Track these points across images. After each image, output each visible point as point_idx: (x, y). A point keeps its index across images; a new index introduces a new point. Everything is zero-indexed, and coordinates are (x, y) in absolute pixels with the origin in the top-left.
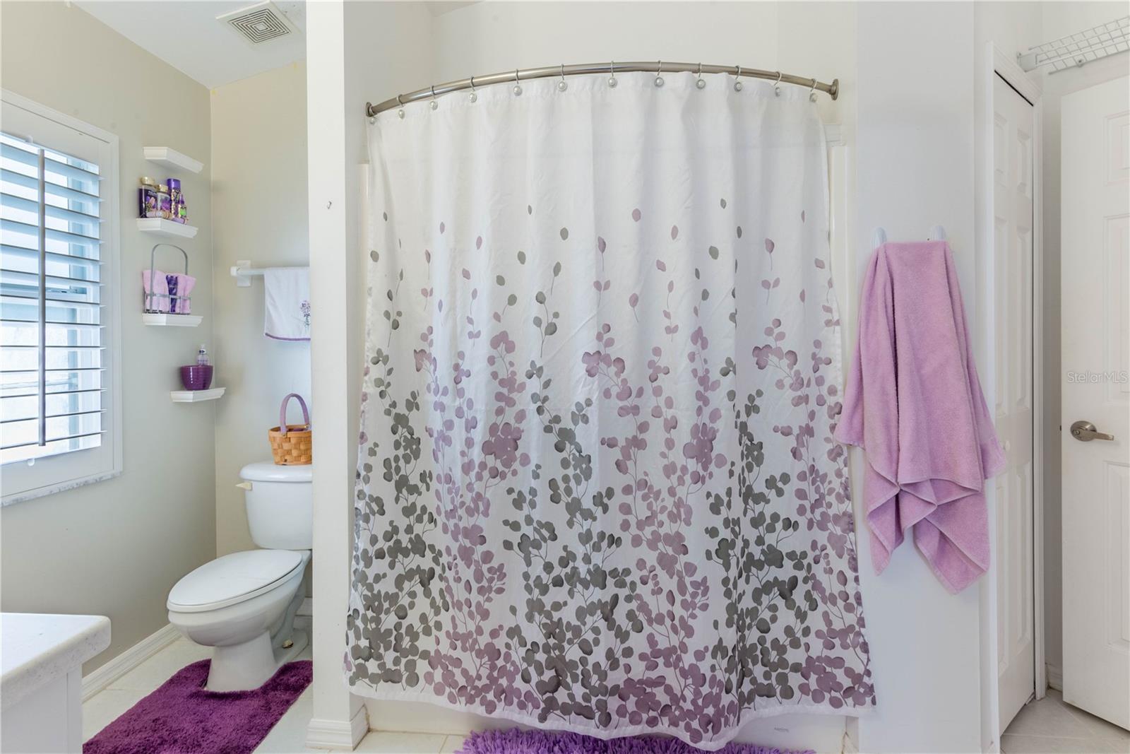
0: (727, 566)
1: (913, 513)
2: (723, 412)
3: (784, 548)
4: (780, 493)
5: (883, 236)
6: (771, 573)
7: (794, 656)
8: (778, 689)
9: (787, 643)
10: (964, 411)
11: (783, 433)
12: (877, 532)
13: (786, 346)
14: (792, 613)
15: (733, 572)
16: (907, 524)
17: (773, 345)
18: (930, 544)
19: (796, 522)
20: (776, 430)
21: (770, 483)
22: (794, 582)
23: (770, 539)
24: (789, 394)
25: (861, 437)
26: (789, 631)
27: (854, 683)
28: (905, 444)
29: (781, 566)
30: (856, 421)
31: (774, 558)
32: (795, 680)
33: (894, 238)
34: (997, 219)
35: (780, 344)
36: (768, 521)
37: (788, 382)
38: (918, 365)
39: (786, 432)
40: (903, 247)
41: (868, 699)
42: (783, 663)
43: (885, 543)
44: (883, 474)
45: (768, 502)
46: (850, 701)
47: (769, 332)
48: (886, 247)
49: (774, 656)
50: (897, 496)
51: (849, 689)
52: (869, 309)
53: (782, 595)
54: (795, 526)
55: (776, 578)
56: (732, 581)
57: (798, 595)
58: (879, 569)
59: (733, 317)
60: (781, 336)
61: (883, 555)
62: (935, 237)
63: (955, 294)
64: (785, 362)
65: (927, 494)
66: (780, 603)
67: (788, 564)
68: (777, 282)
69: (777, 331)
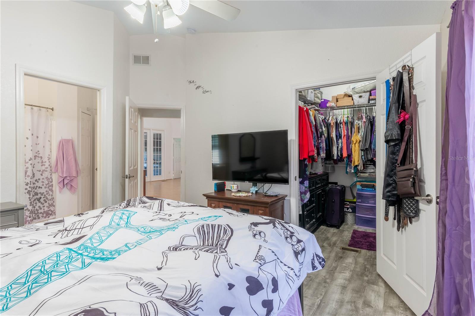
0: (30, 195)
1: (66, 182)
2: (29, 168)
3: (38, 192)
4: (38, 182)
5: (62, 138)
6: (36, 197)
7: (40, 211)
8: (37, 218)
9: (39, 209)
10: (74, 165)
11: (39, 171)
12: (60, 186)
13: (40, 155)
14: (40, 203)
15: (31, 196)
16: (65, 183)
17: (37, 155)
18: (69, 187)
19: (42, 187)
20: (37, 171)
21: (36, 180)
22: (41, 198)
23: (36, 191)
24: (40, 164)
25: (57, 171)
26: (39, 207)
27: (52, 212)
28: (65, 170)
29: (38, 195)
30: (56, 169)
31: (36, 194)
32: (40, 215)
33: (63, 138)
34: (82, 135)
35: (39, 155)
36: (35, 187)
37: (40, 162)
38: (67, 159)
39: (40, 171)
40: (65, 140)
41: (54, 215)
42: (38, 213)
43: (61, 187)
44: (61, 176)
45: (35, 184)
46: (51, 216)
47: (36, 153)
48: (62, 139)
49: (36, 212)
50: (63, 179)
51: (51, 214)
52: (59, 150)
53: (38, 200)
54: (41, 188)
55: (37, 198)
56: (31, 198)
57: (42, 200)
58: (60, 192)
59: (32, 150)
60: (39, 154)
61: (61, 189)
62: (71, 138)
63: (74, 148)
64: (40, 158)
65: (68, 178)
66: (37, 202)
67: (39, 195)
68: (39, 144)
69: (38, 153)
